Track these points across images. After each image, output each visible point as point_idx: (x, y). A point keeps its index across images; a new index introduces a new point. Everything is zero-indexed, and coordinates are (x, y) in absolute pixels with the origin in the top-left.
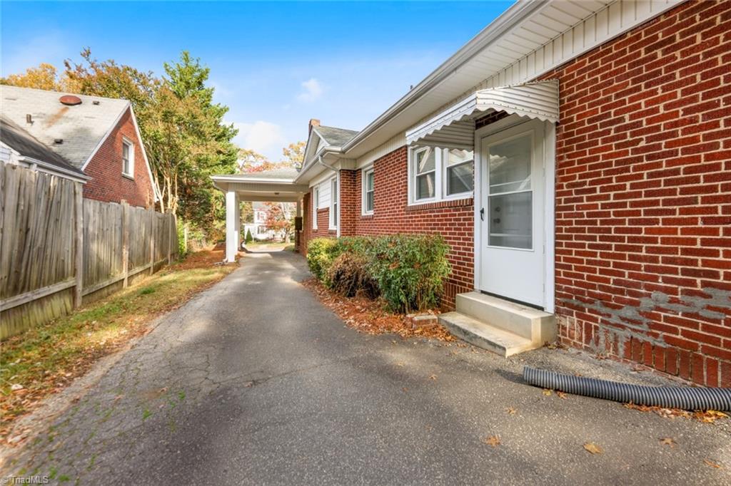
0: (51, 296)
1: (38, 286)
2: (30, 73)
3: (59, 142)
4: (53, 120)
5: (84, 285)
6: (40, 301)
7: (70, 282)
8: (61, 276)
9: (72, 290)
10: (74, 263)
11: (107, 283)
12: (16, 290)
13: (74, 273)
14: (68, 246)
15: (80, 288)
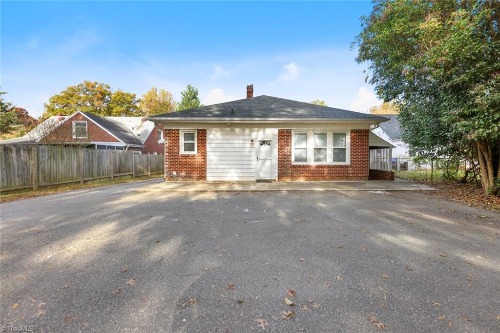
0: (127, 175)
1: (124, 172)
2: (149, 92)
3: (139, 135)
4: (139, 128)
5: (135, 174)
6: (125, 176)
7: (131, 173)
8: (129, 171)
9: (132, 175)
10: (132, 169)
11: (142, 175)
12: (120, 173)
13: (132, 171)
14: (131, 165)
15: (134, 175)
